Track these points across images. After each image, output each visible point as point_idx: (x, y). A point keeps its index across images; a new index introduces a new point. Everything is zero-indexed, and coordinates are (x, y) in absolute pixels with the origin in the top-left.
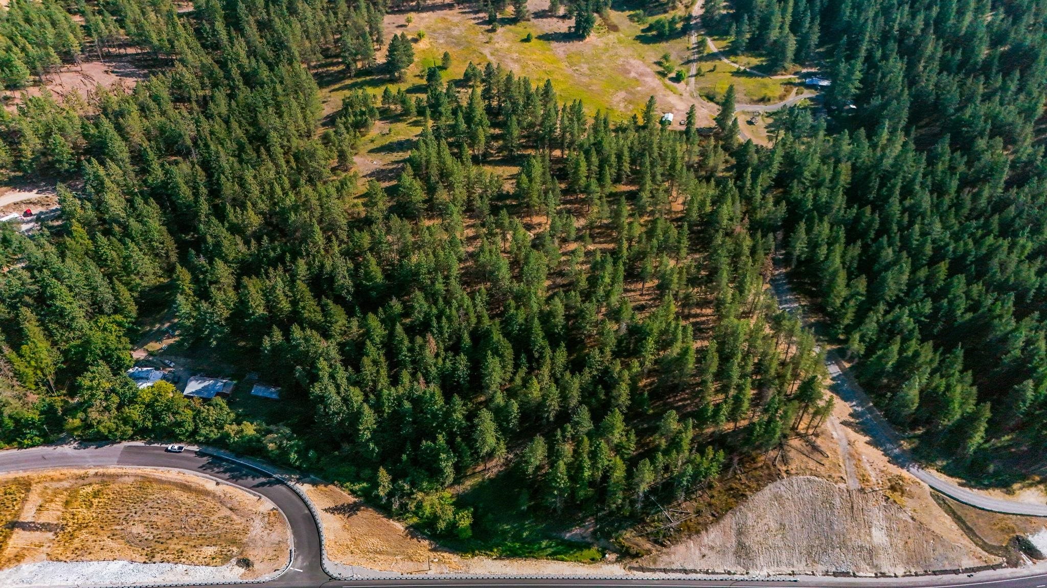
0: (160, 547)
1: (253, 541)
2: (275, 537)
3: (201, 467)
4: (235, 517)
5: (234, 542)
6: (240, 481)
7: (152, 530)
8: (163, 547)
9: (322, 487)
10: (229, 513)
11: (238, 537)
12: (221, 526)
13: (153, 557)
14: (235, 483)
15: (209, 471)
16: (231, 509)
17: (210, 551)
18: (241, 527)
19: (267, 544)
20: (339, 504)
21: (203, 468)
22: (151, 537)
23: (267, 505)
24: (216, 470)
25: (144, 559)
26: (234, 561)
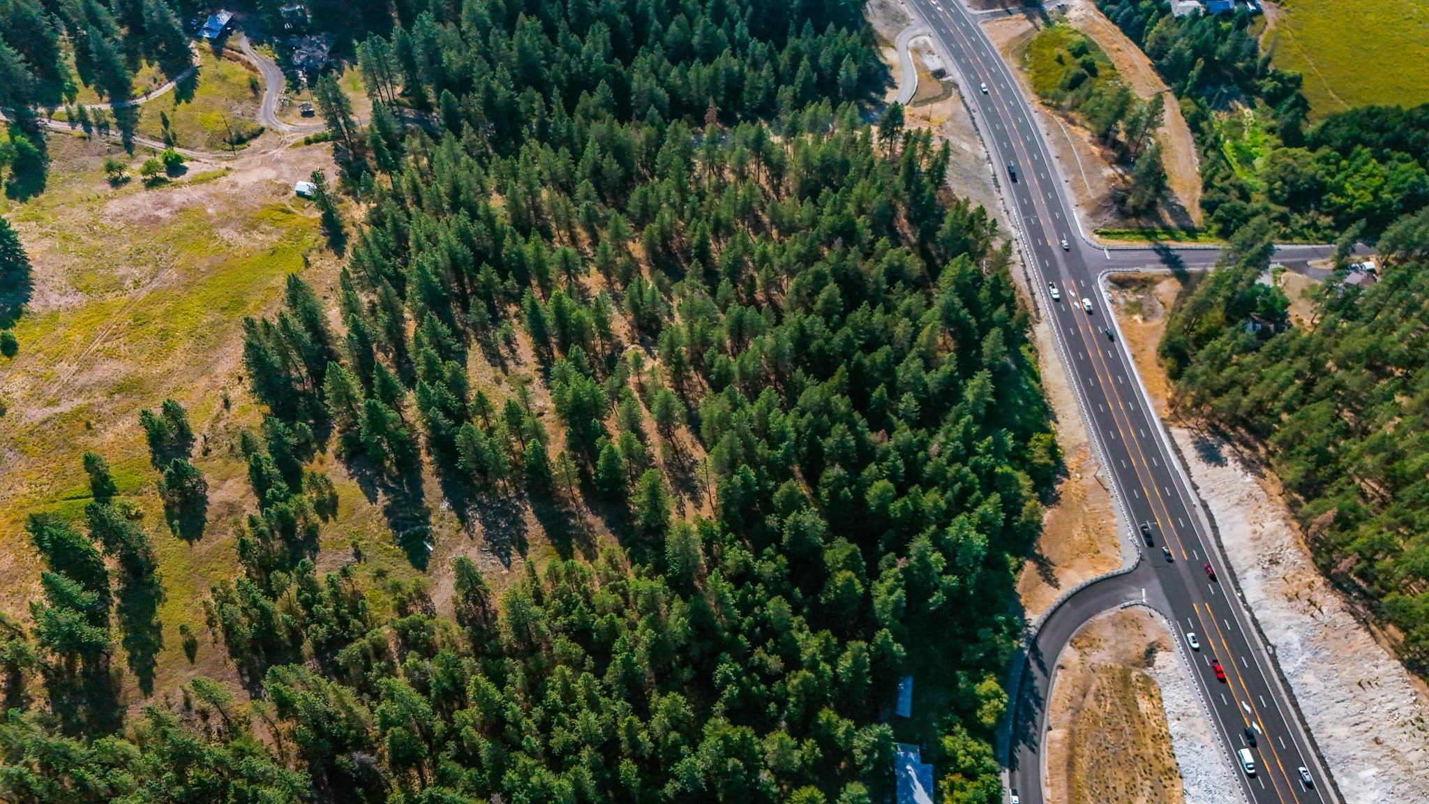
0: (1158, 767)
1: (1117, 657)
2: (1108, 632)
3: (1033, 750)
4: (1093, 688)
5: (1125, 679)
6: (1041, 695)
7: (1138, 786)
8: (1154, 762)
9: (1022, 601)
10: (1090, 697)
11: (1118, 675)
12: (1109, 701)
13: (1170, 769)
14: (1045, 700)
15: (1036, 739)
16: (1084, 696)
17: (1144, 706)
18: (1103, 676)
19: (1119, 638)
20: (1040, 578)
21: (1034, 748)
22: (1148, 783)
23: (1069, 654)
24: (1032, 730)
25: (1176, 780)
26: (1148, 671)
